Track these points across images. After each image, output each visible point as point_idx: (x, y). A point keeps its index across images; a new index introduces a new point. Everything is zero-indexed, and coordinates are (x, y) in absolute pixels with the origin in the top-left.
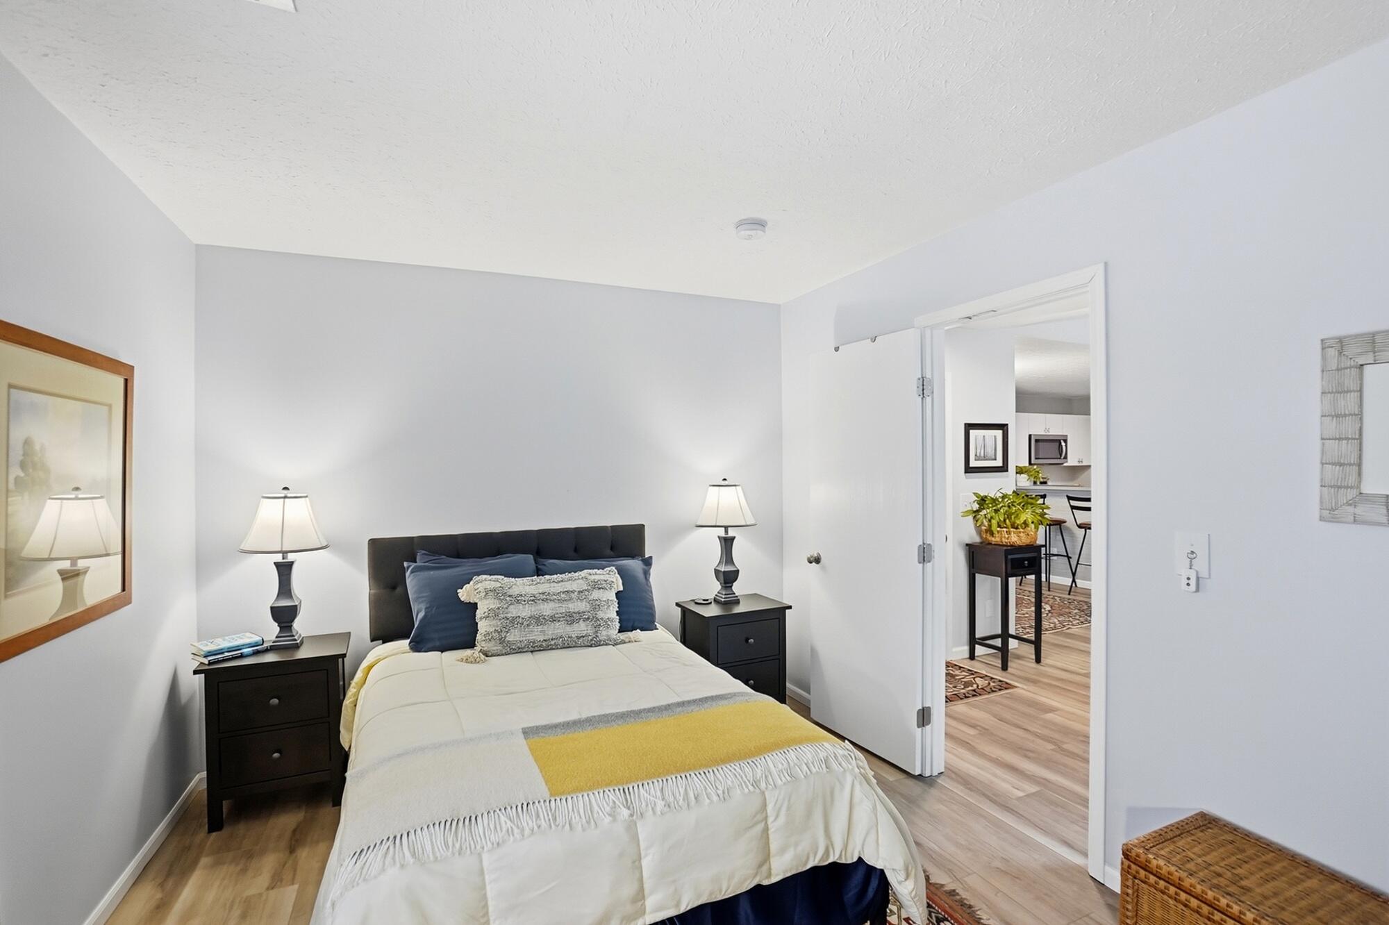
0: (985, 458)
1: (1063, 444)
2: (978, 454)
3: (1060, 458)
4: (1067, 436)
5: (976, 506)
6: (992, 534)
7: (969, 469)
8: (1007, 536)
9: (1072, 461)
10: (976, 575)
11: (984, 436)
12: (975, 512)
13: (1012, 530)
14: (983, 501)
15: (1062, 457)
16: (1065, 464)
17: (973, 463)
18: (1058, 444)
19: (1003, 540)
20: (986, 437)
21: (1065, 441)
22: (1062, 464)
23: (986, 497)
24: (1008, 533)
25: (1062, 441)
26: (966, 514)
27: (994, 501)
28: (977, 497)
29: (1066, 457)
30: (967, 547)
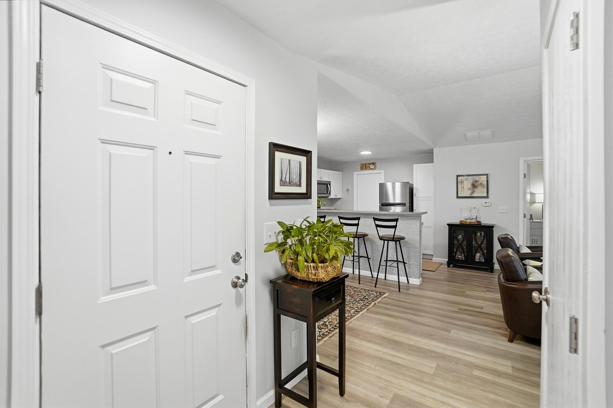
0: (290, 184)
1: (329, 186)
2: (283, 179)
3: (327, 194)
4: (330, 182)
5: (281, 238)
6: (298, 270)
7: (273, 195)
8: (314, 272)
9: (332, 196)
10: (282, 316)
11: (289, 160)
12: (279, 245)
13: (320, 265)
14: (288, 231)
15: (328, 193)
16: (329, 197)
17: (278, 189)
18: (326, 186)
19: (310, 276)
20: (292, 162)
21: (330, 185)
22: (328, 197)
23: (292, 228)
24: (316, 268)
25: (328, 185)
26: (270, 247)
27: (300, 230)
28: (282, 227)
29: (330, 193)
30: (272, 284)
